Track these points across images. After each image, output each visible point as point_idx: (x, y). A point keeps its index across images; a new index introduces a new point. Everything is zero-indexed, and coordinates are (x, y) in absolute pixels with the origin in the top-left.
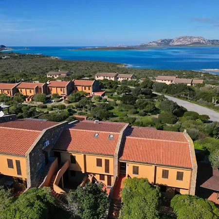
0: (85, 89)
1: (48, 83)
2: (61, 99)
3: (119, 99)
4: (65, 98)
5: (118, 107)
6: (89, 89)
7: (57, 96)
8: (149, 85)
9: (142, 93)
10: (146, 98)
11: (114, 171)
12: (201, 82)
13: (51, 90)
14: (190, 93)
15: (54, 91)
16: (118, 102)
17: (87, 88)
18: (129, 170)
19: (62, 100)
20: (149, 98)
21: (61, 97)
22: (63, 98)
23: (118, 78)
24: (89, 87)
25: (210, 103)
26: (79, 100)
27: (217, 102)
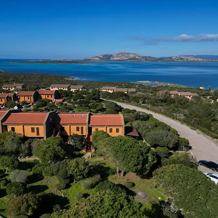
0: (48, 97)
1: (17, 93)
2: (29, 105)
3: (76, 103)
5: (76, 109)
6: (51, 97)
7: (25, 103)
8: (97, 93)
9: (93, 99)
10: (96, 102)
12: (134, 90)
13: (20, 98)
14: (126, 98)
15: (22, 99)
16: (76, 106)
17: (50, 96)
18: (93, 130)
19: (30, 106)
20: (98, 102)
21: (29, 103)
22: (31, 104)
23: (70, 89)
24: (51, 95)
25: (138, 104)
26: (45, 105)
27: (143, 103)
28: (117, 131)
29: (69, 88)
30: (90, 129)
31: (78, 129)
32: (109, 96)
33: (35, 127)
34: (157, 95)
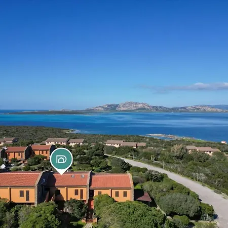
0: (43, 153)
1: (6, 149)
2: (19, 163)
4: (24, 162)
5: (75, 167)
6: (47, 153)
7: (15, 160)
8: (100, 148)
9: (96, 155)
10: (100, 158)
11: (86, 197)
12: (144, 144)
13: (9, 155)
14: (135, 153)
15: (11, 156)
16: (75, 163)
17: (45, 152)
19: (21, 164)
21: (20, 161)
22: (22, 162)
24: (47, 151)
25: (150, 161)
26: (39, 163)
27: (155, 160)
28: (125, 194)
29: (68, 143)
30: (91, 193)
31: (76, 193)
32: (114, 152)
33: (25, 190)
34: (172, 151)
